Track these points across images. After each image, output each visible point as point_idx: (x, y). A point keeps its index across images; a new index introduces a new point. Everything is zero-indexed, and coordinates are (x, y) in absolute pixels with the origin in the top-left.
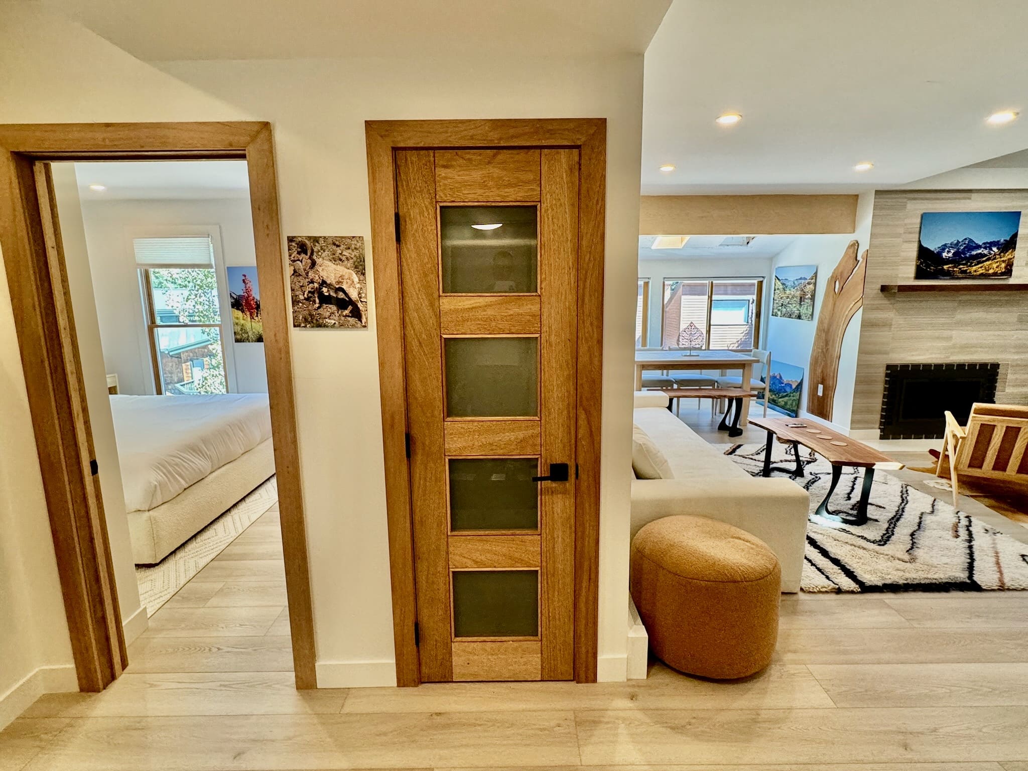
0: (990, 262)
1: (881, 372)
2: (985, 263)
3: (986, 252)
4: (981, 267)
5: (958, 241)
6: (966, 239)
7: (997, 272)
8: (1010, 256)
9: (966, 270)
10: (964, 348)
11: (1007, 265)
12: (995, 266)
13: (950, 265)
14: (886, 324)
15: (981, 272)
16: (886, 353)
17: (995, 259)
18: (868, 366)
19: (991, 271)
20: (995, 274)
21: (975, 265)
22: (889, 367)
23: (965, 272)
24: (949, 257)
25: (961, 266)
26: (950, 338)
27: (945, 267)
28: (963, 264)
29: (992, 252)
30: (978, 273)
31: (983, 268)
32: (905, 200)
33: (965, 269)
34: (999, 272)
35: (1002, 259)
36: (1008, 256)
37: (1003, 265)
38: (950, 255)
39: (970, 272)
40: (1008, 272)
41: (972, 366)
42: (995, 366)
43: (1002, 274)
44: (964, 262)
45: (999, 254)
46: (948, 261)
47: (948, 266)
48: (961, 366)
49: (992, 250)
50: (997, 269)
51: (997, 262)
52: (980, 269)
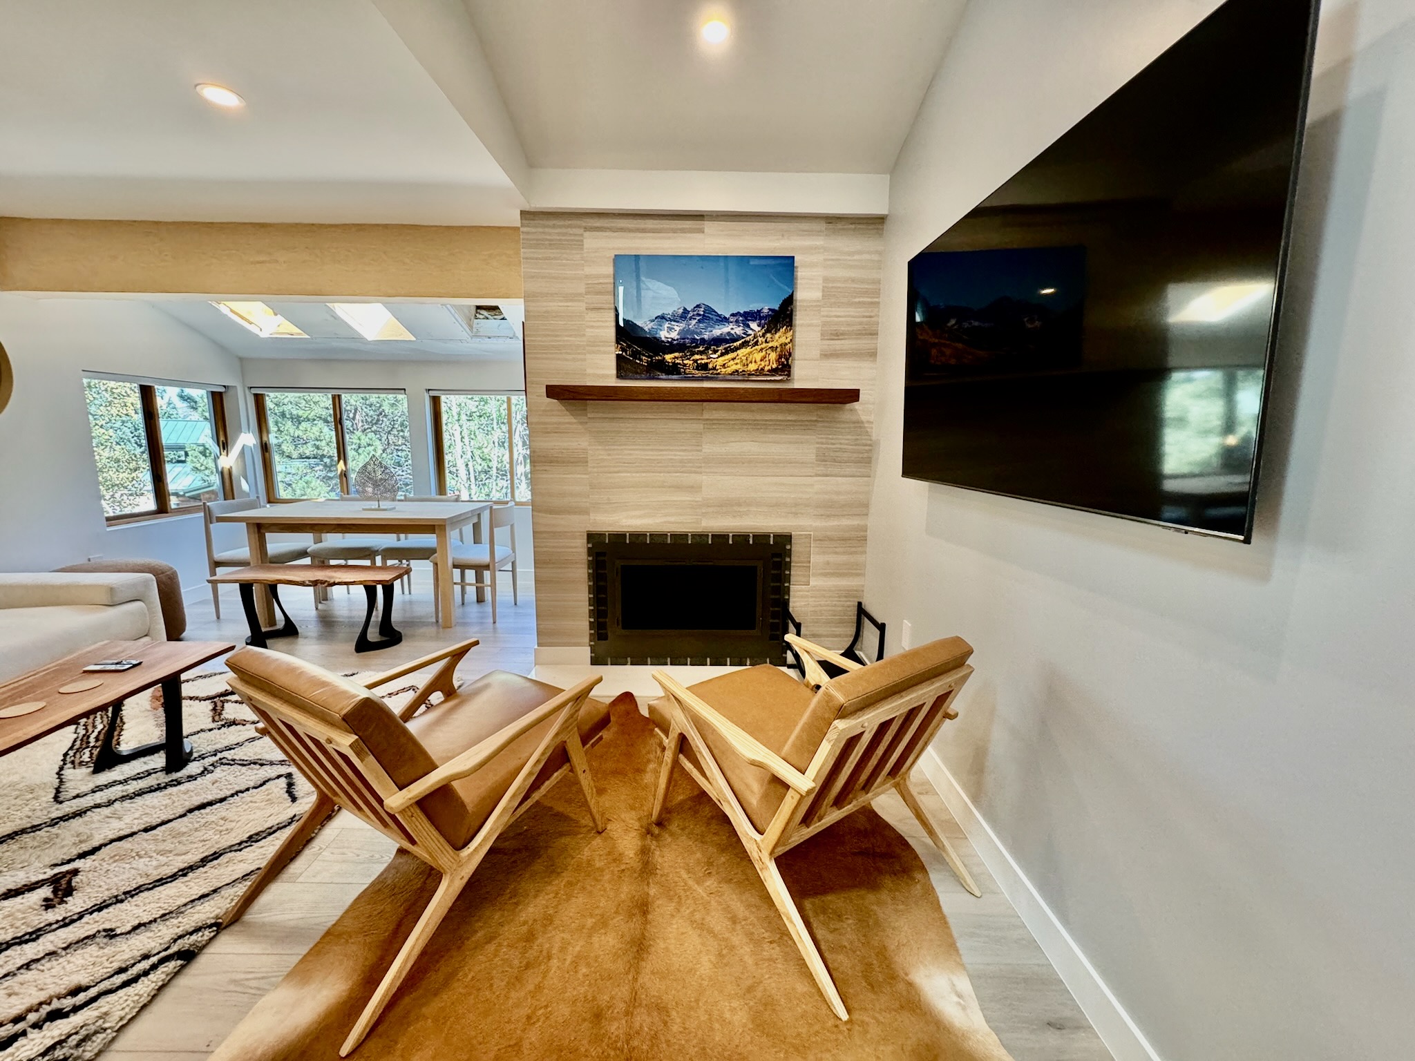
0: (748, 350)
1: (580, 548)
2: (739, 352)
3: (738, 331)
4: (733, 359)
5: (685, 309)
6: (698, 306)
7: (762, 369)
8: (783, 340)
9: (706, 364)
10: (727, 505)
11: (780, 357)
12: (758, 356)
13: (676, 354)
14: (577, 461)
15: (734, 368)
16: (585, 512)
17: (756, 344)
18: (555, 535)
19: (752, 367)
20: (760, 372)
21: (722, 355)
22: (591, 536)
23: (704, 367)
24: (673, 339)
25: (697, 357)
26: (694, 488)
27: (668, 357)
28: (701, 353)
29: (750, 332)
30: (729, 370)
31: (736, 361)
32: (581, 231)
33: (703, 362)
34: (766, 368)
35: (770, 345)
36: (780, 338)
37: (773, 356)
38: (674, 335)
39: (714, 368)
40: (784, 367)
41: (741, 538)
42: (784, 540)
43: (774, 371)
44: (701, 349)
45: (763, 335)
46: (671, 347)
47: (672, 356)
48: (720, 538)
49: (748, 326)
50: (763, 364)
51: (762, 350)
52: (732, 362)
